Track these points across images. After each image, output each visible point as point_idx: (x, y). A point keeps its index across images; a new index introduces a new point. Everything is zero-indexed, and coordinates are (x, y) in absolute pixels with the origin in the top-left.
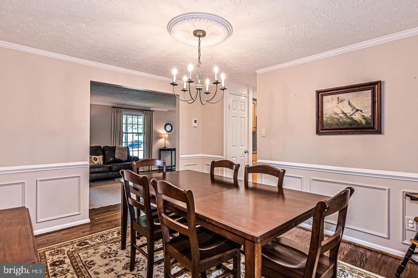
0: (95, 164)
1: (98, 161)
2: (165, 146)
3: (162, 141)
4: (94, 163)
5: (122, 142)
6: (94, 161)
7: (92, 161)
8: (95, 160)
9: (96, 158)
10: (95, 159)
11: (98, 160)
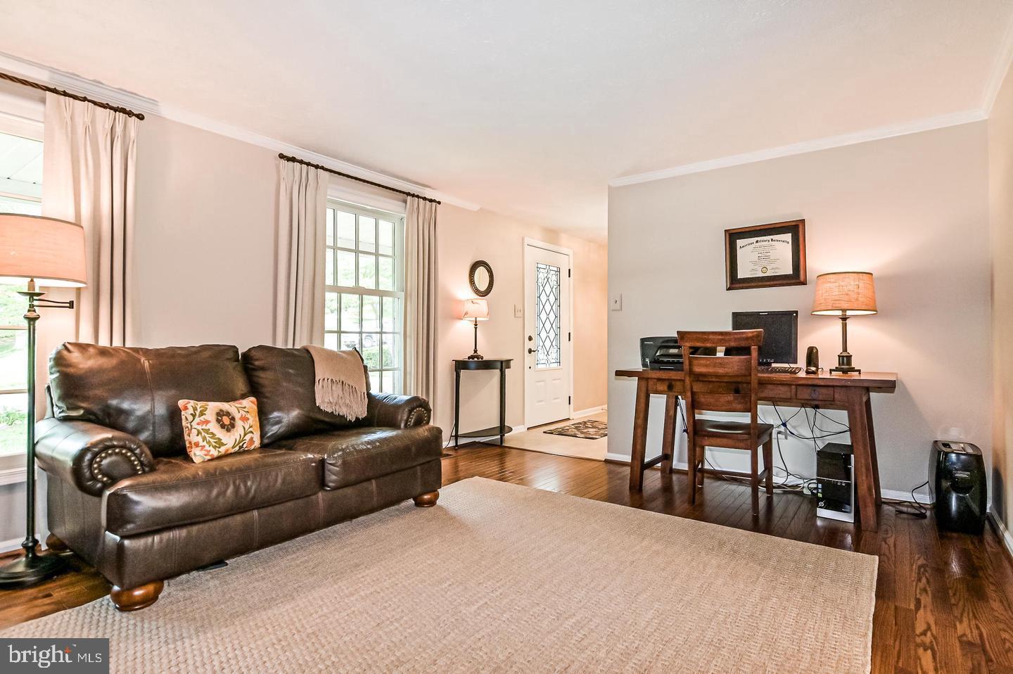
0: (223, 450)
1: (238, 432)
2: (476, 351)
3: (464, 328)
4: (220, 443)
5: (323, 332)
6: (220, 433)
7: (207, 431)
8: (223, 426)
9: (228, 414)
10: (226, 420)
11: (239, 423)
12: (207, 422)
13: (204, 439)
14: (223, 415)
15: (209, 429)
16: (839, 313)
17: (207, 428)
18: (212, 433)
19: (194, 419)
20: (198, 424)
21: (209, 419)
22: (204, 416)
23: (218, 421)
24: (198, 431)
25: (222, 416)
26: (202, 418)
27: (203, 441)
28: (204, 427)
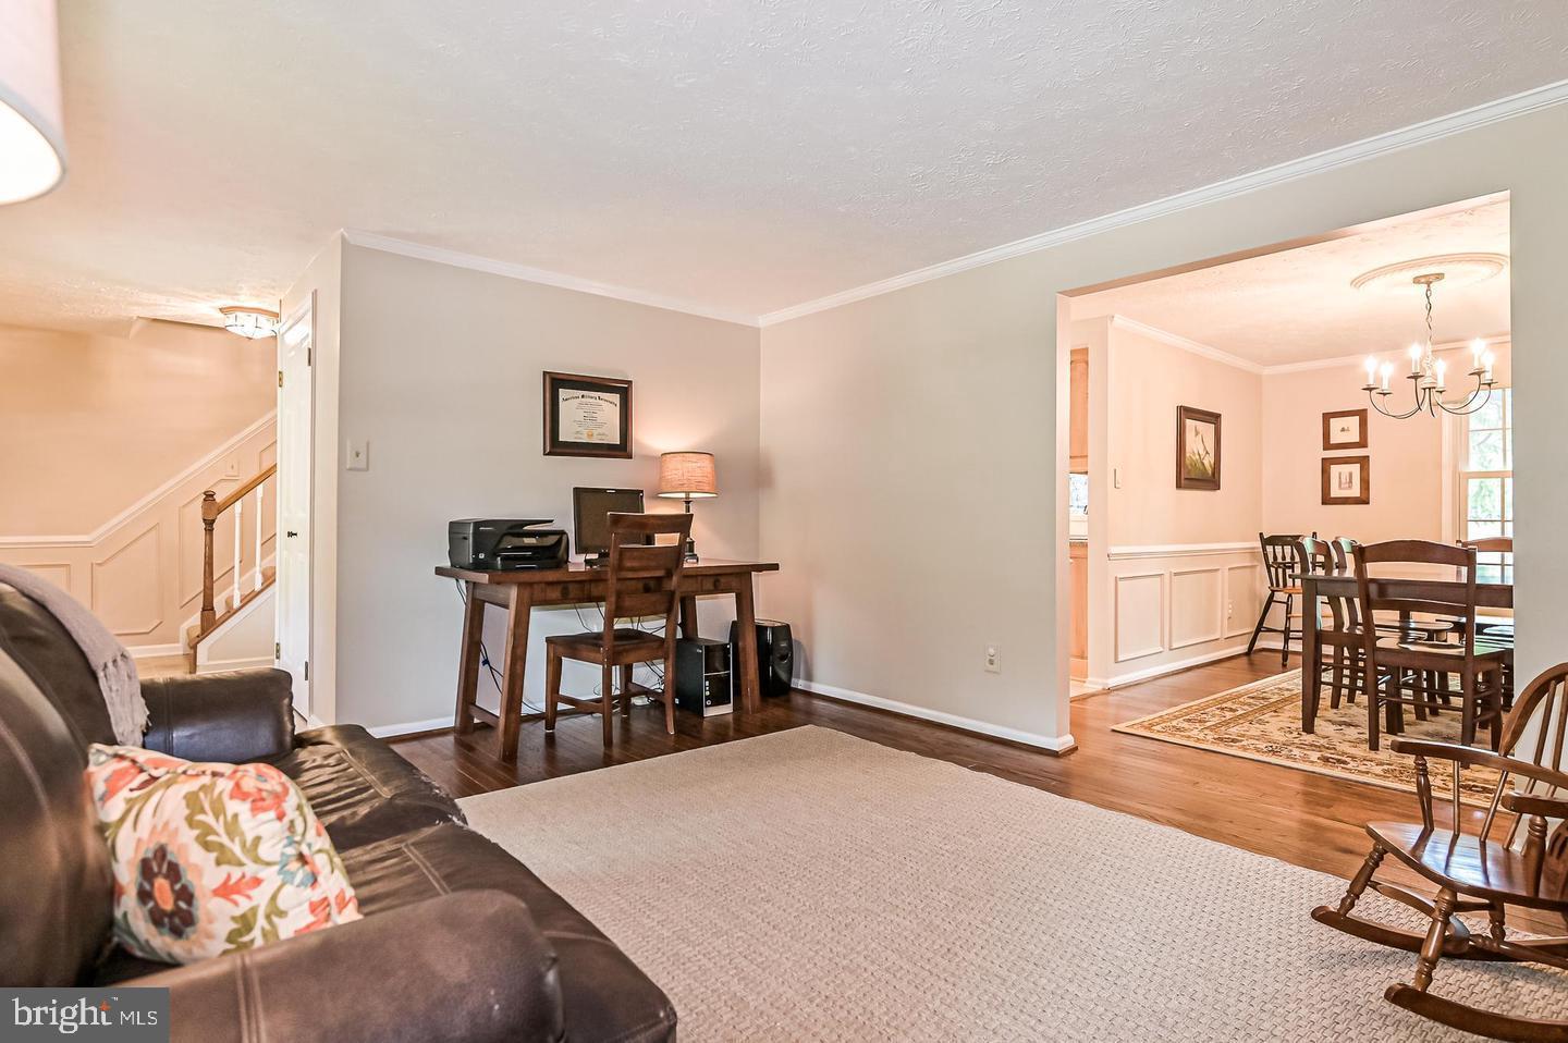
12: (226, 891)
13: (232, 828)
14: (171, 915)
15: (218, 863)
16: (683, 495)
17: (225, 869)
18: (207, 846)
19: (274, 898)
20: (257, 882)
21: (219, 901)
22: (238, 912)
23: (186, 895)
24: (257, 860)
25: (177, 912)
26: (244, 905)
27: (236, 816)
28: (236, 873)
